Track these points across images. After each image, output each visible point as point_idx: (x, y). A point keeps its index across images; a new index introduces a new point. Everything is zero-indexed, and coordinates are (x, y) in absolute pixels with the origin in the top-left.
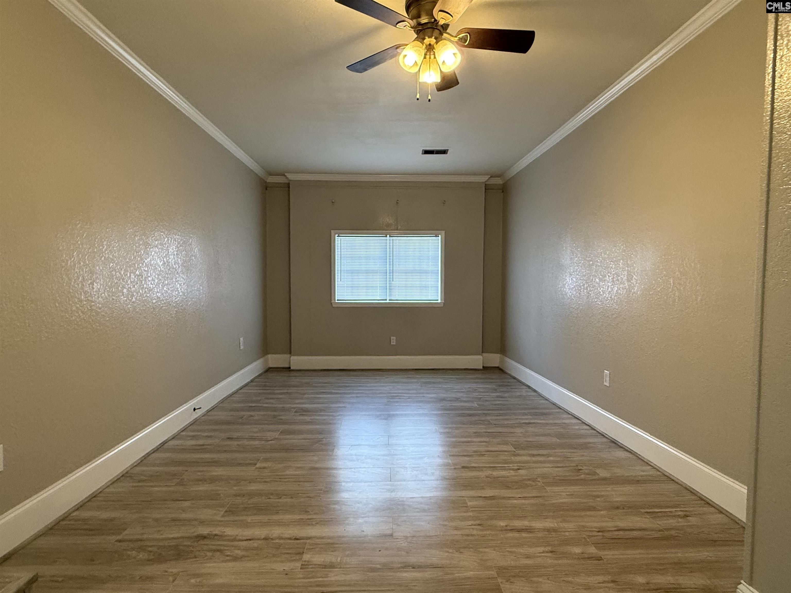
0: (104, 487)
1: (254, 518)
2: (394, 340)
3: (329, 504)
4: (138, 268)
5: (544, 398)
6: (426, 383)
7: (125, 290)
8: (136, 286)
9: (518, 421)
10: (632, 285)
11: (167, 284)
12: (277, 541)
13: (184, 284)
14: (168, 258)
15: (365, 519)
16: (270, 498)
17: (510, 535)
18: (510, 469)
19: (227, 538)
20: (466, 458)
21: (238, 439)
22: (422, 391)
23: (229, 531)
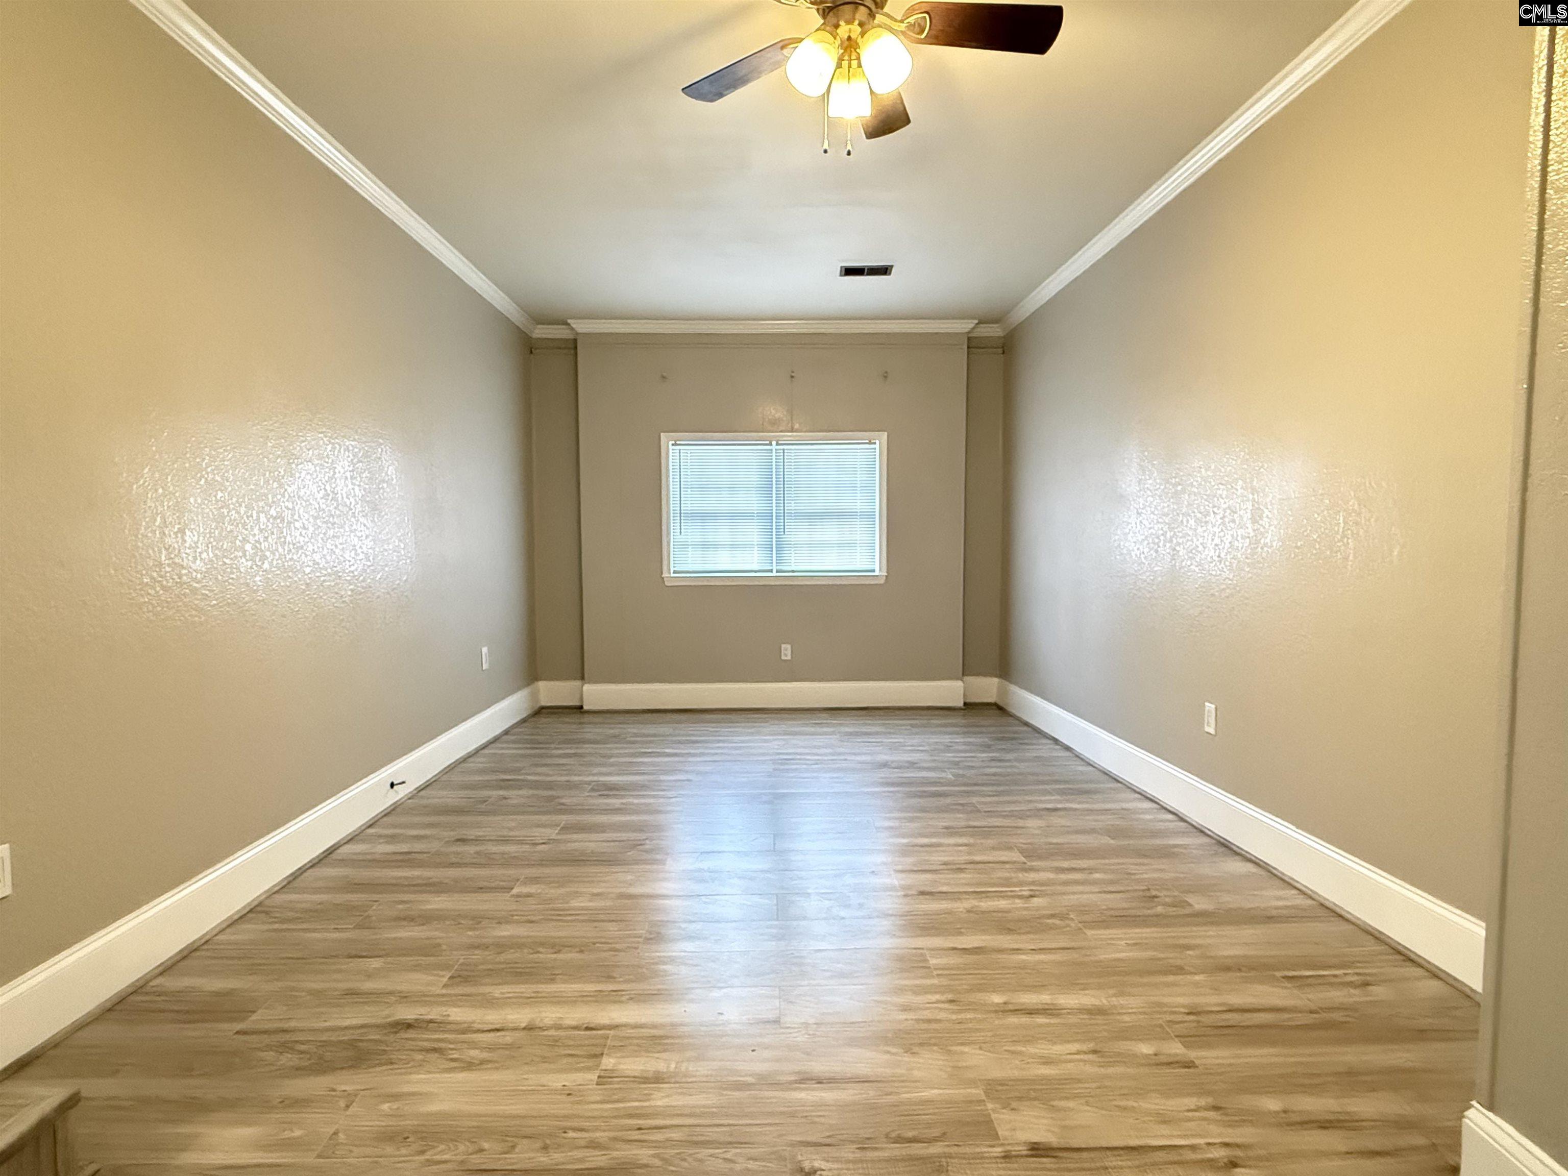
0: (214, 933)
1: (506, 989)
2: (787, 652)
3: (657, 964)
4: (273, 502)
5: (1082, 759)
6: (851, 734)
7: (248, 547)
8: (270, 539)
9: (1031, 806)
10: (1262, 529)
11: (334, 536)
12: (552, 1032)
13: (367, 537)
14: (334, 485)
15: (725, 990)
16: (538, 952)
17: (1013, 1020)
18: (1013, 897)
19: (454, 1027)
20: (928, 876)
21: (477, 840)
22: (842, 750)
23: (457, 1014)
